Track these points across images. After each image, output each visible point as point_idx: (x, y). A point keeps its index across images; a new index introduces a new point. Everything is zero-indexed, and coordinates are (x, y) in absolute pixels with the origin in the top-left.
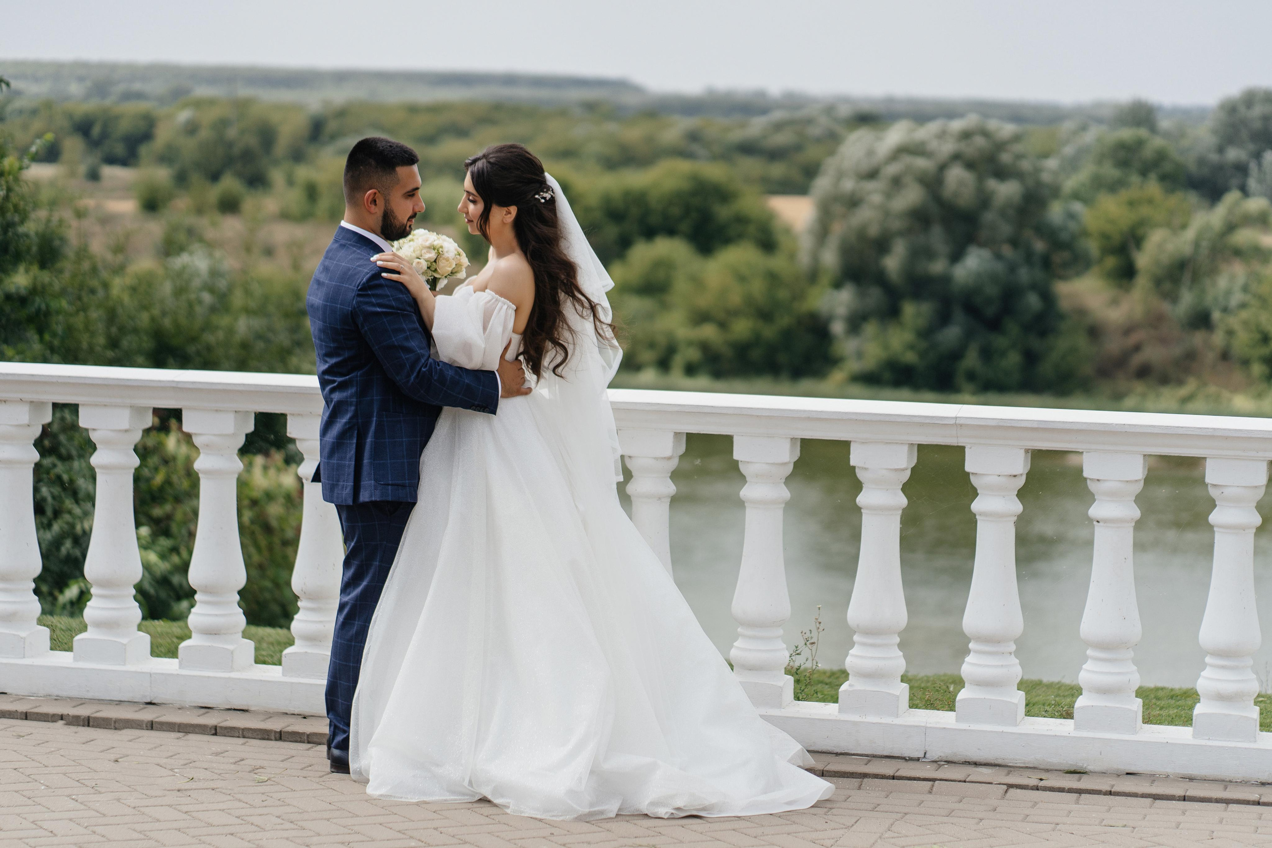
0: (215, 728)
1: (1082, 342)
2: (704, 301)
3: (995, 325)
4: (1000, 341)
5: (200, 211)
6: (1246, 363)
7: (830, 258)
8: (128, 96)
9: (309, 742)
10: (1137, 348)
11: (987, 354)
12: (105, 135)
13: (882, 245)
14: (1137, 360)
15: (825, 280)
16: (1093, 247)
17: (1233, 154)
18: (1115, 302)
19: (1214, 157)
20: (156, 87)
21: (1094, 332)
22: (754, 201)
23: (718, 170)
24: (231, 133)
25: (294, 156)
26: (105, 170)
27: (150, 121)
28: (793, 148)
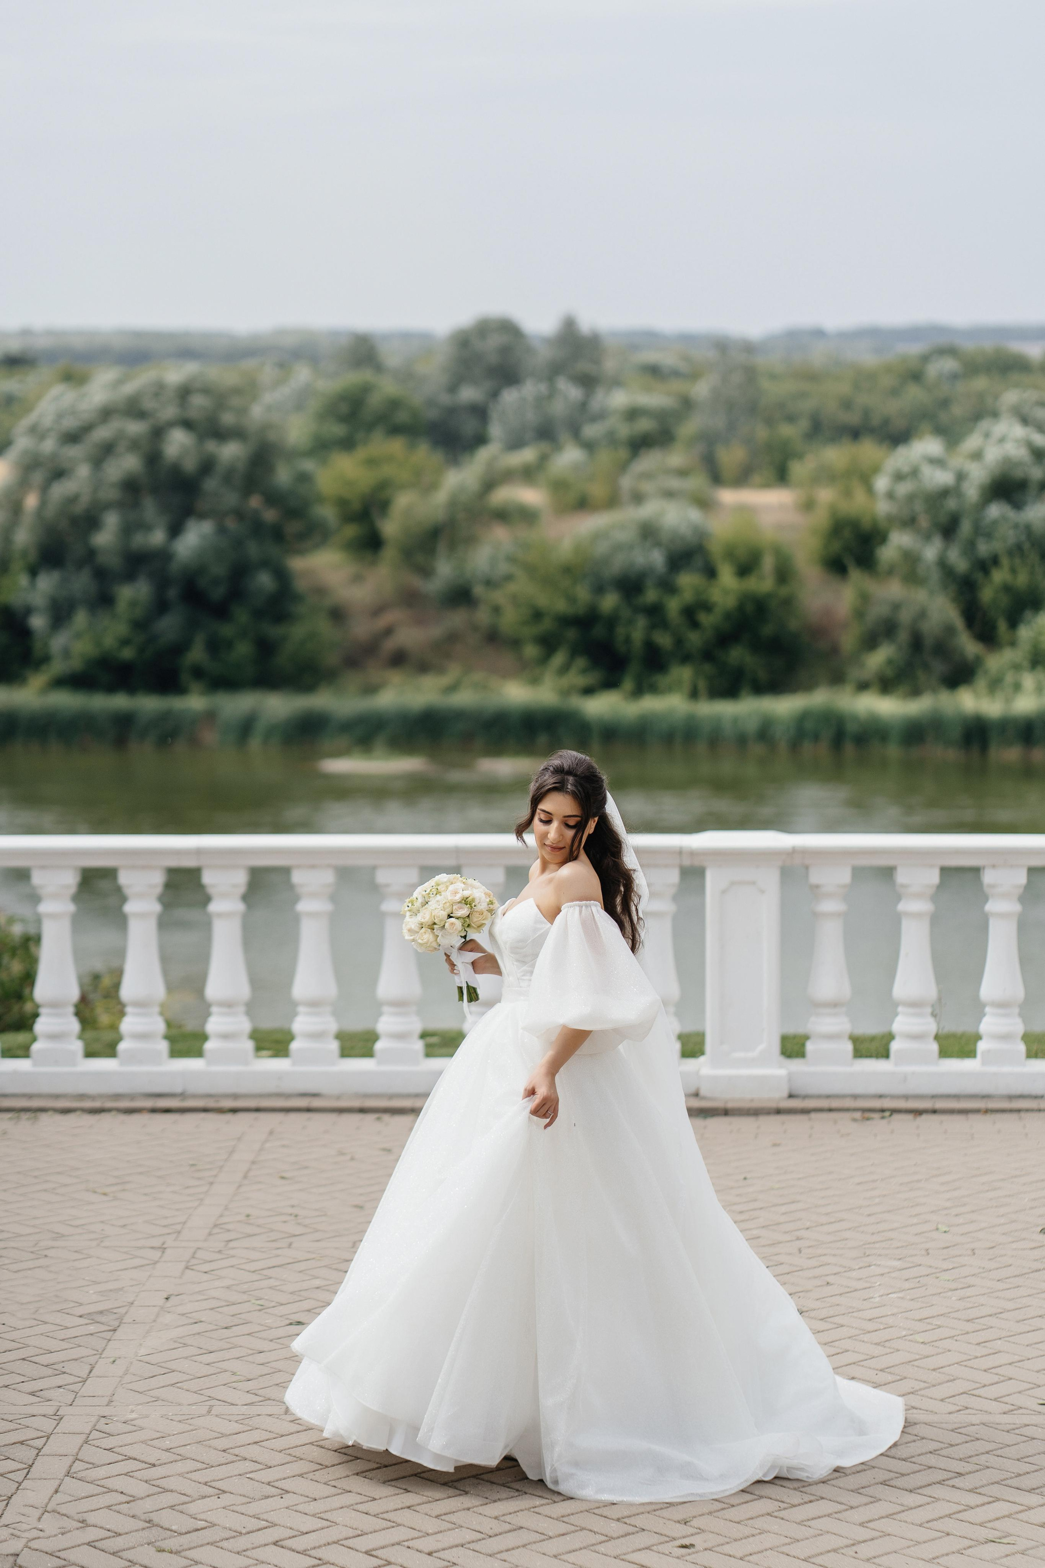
1: (324, 627)
3: (221, 611)
4: (227, 630)
6: (515, 643)
10: (388, 632)
11: (215, 646)
13: (90, 518)
14: (390, 645)
15: (17, 565)
16: (327, 513)
17: (469, 394)
18: (357, 579)
19: (445, 399)
21: (338, 615)
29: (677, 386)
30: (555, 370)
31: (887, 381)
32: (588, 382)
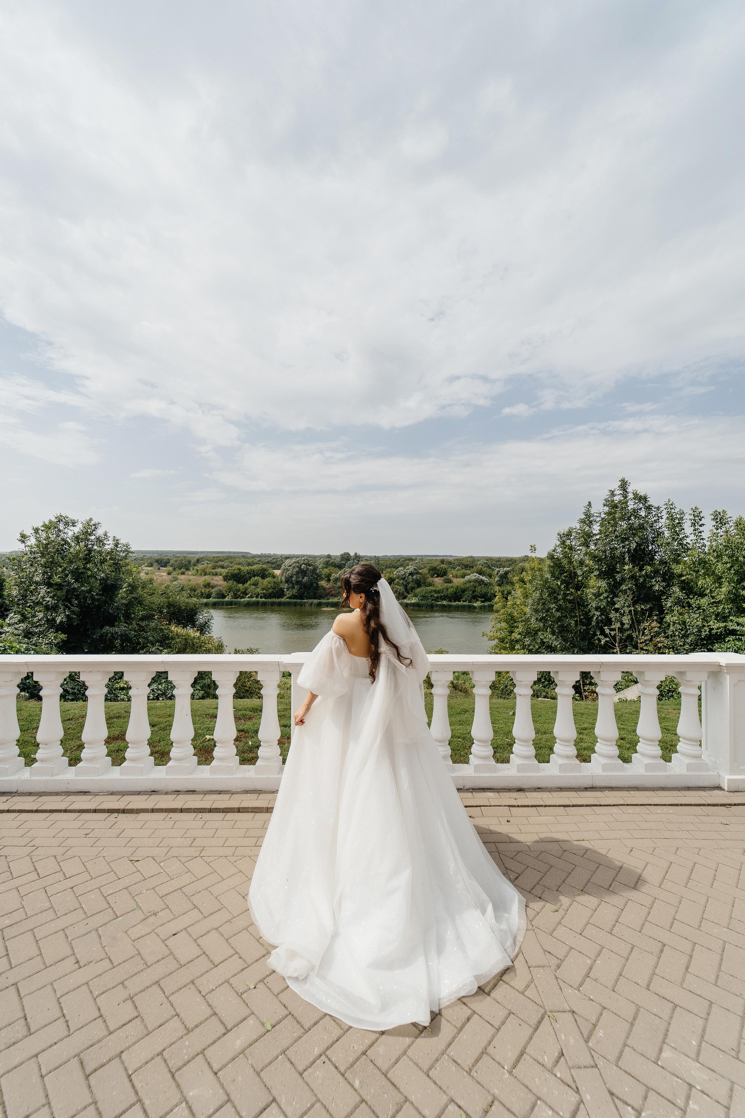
0: (181, 809)
1: (322, 591)
2: (263, 586)
3: (309, 589)
5: (178, 574)
7: (283, 579)
8: (165, 556)
9: (223, 812)
10: (331, 592)
11: (308, 593)
12: (161, 562)
13: (292, 577)
15: (283, 583)
16: (324, 576)
17: (343, 562)
18: (327, 585)
19: (340, 562)
21: (324, 589)
22: (271, 571)
23: (264, 566)
24: (183, 562)
25: (195, 565)
26: (161, 568)
27: (169, 560)
28: (276, 562)
29: (369, 562)
30: (354, 559)
31: (395, 561)
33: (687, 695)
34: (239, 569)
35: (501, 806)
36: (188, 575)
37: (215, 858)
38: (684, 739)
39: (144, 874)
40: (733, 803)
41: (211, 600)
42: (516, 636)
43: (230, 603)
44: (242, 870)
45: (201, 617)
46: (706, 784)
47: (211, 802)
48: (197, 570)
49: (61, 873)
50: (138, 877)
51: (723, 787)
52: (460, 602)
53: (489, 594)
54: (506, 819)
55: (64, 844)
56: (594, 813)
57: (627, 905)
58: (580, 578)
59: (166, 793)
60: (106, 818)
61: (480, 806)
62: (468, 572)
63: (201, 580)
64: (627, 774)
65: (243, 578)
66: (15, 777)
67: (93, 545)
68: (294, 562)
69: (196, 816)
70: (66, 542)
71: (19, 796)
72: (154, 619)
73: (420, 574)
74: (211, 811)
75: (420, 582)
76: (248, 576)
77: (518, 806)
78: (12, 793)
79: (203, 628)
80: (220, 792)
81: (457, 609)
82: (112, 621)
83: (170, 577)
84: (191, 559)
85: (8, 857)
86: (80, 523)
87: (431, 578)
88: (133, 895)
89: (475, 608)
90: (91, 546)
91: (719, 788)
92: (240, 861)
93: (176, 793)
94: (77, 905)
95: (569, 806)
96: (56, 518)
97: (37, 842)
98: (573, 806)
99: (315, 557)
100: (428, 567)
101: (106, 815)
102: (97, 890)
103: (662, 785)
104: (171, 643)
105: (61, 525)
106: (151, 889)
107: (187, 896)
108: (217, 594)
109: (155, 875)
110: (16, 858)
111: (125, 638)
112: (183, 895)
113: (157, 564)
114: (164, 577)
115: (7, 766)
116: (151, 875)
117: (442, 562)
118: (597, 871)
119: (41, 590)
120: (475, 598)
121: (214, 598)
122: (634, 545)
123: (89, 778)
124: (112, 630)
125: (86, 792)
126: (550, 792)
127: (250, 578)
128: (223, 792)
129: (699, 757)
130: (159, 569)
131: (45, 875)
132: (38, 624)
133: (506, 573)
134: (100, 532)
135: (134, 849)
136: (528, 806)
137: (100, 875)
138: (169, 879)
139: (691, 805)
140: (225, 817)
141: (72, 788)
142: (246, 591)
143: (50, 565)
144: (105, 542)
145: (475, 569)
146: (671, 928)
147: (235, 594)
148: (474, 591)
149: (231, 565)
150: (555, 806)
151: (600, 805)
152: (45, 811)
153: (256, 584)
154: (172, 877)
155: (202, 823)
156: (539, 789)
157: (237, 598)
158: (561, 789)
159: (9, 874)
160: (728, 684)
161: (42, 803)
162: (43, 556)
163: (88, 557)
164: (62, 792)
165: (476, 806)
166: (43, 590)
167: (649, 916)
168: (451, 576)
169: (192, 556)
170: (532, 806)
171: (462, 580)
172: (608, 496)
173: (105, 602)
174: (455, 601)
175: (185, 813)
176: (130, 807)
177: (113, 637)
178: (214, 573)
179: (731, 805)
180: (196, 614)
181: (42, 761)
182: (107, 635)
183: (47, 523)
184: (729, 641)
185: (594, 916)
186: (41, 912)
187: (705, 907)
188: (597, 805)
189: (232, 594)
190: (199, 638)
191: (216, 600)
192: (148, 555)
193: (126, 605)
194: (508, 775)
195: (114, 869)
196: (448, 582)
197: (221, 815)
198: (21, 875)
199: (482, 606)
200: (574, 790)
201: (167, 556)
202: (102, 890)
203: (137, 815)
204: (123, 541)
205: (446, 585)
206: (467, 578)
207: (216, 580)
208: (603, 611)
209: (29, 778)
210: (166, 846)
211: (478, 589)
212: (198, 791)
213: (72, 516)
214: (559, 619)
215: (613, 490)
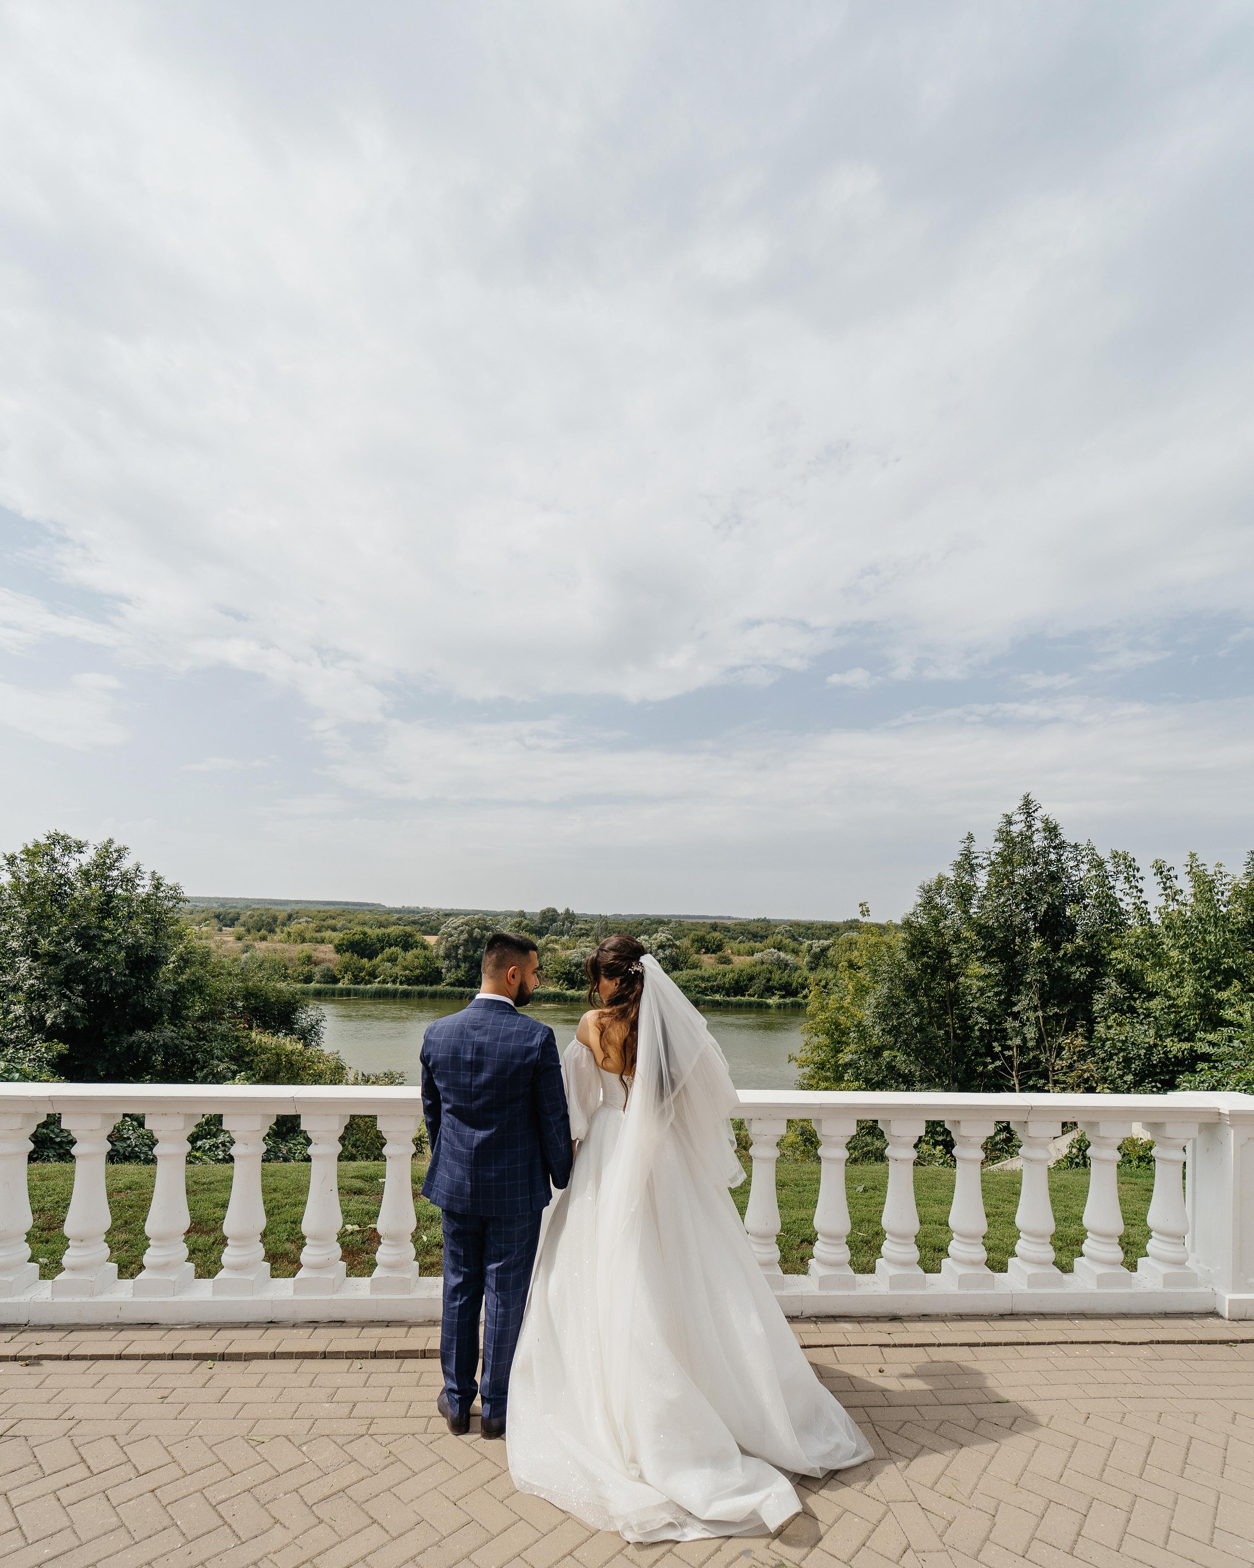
0: (325, 1353)
2: (405, 964)
5: (254, 940)
7: (441, 951)
8: (231, 907)
9: (397, 1358)
12: (224, 919)
13: (457, 947)
15: (440, 958)
17: (544, 925)
19: (540, 925)
20: (241, 905)
22: (419, 937)
23: (408, 929)
24: (264, 918)
25: (284, 925)
26: (224, 928)
27: (239, 914)
28: (429, 922)
31: (635, 925)
32: (572, 923)
33: (1164, 1160)
34: (365, 934)
35: (866, 1345)
36: (273, 941)
37: (395, 1437)
38: (1160, 1233)
39: (276, 1466)
40: (1239, 1339)
41: (313, 985)
42: (845, 1057)
43: (348, 993)
44: (445, 1457)
45: (303, 1016)
46: (1193, 1308)
47: (376, 1340)
48: (289, 934)
49: (129, 1467)
50: (264, 1471)
51: (1221, 1313)
52: (744, 995)
53: (794, 985)
54: (878, 1367)
55: (125, 1415)
56: (1019, 1356)
57: (1092, 1509)
58: (954, 961)
59: (294, 1326)
60: (194, 1370)
61: (832, 1346)
62: (758, 945)
63: (298, 950)
64: (1067, 1291)
65: (369, 949)
66: (25, 1298)
67: (116, 887)
68: (463, 924)
69: (351, 1365)
70: (68, 882)
71: (32, 1330)
72: (224, 1019)
73: (678, 947)
74: (375, 1355)
75: (678, 960)
76: (378, 945)
77: (895, 1346)
78: (19, 1325)
79: (308, 1035)
80: (388, 1324)
81: (739, 1008)
82: (149, 1021)
83: (240, 944)
84: (278, 914)
85: (29, 1439)
86: (92, 847)
87: (696, 956)
88: (263, 1502)
89: (768, 1006)
90: (111, 888)
91: (1214, 1314)
92: (440, 1442)
93: (311, 1325)
94: (167, 1522)
95: (977, 1345)
96: (48, 837)
97: (78, 1412)
98: (984, 1345)
99: (496, 915)
100: (691, 936)
101: (193, 1363)
102: (198, 1494)
103: (1124, 1310)
104: (252, 1061)
105: (57, 850)
106: (292, 1491)
107: (356, 1502)
108: (322, 976)
109: (295, 1468)
110: (44, 1440)
111: (172, 1051)
112: (350, 1501)
113: (216, 920)
114: (230, 945)
115: (11, 1279)
116: (289, 1468)
117: (714, 927)
118: (1036, 1453)
119: (21, 965)
120: (769, 990)
121: (318, 982)
122: (1043, 908)
123: (158, 1300)
124: (147, 1036)
125: (152, 1324)
126: (943, 1321)
127: (383, 948)
128: (394, 1324)
129: (1181, 1263)
130: (221, 930)
131: (101, 1470)
132: (14, 1024)
133: (824, 950)
134: (127, 864)
135: (252, 1422)
136: (911, 1346)
137: (199, 1468)
138: (321, 1474)
139: (1173, 1342)
140: (401, 1366)
141: (128, 1316)
142: (374, 971)
143: (39, 920)
144: (137, 881)
145: (769, 941)
146: (1166, 1544)
147: (355, 977)
148: (769, 980)
149: (349, 925)
150: (956, 1345)
151: (1028, 1344)
152: (83, 1358)
153: (393, 960)
154: (325, 1470)
155: (364, 1377)
156: (925, 1317)
157: (359, 983)
158: (961, 1317)
159: (35, 1467)
160: (1232, 1144)
161: (77, 1344)
162: (24, 901)
163: (107, 908)
164: (110, 1324)
165: (826, 1346)
166: (24, 964)
167: (1130, 1525)
168: (730, 951)
169: (280, 908)
170: (917, 1345)
171: (749, 959)
172: (1001, 825)
173: (138, 987)
174: (735, 996)
175: (331, 1360)
176: (233, 1349)
177: (151, 1050)
178: (319, 940)
179: (1235, 1342)
180: (295, 1010)
181: (73, 1269)
182: (139, 1046)
183: (30, 847)
184: (1202, 1070)
185: (1041, 1526)
186: (105, 1534)
187: (1217, 1508)
188: (1022, 1344)
189: (348, 976)
190: (301, 1054)
191: (323, 986)
192: (202, 905)
193: (175, 993)
194: (875, 1293)
195: (221, 1458)
196: (725, 963)
197: (394, 1363)
198: (59, 1469)
199: (780, 1004)
200: (983, 1317)
201: (235, 907)
202: (207, 1495)
203: (247, 1363)
204: (168, 881)
205: (721, 967)
206: (758, 956)
207: (323, 952)
208: (991, 1018)
209: (50, 1300)
210: (306, 1416)
211: (776, 976)
212: (350, 1322)
213: (76, 835)
214: (920, 1029)
215: (1010, 814)
